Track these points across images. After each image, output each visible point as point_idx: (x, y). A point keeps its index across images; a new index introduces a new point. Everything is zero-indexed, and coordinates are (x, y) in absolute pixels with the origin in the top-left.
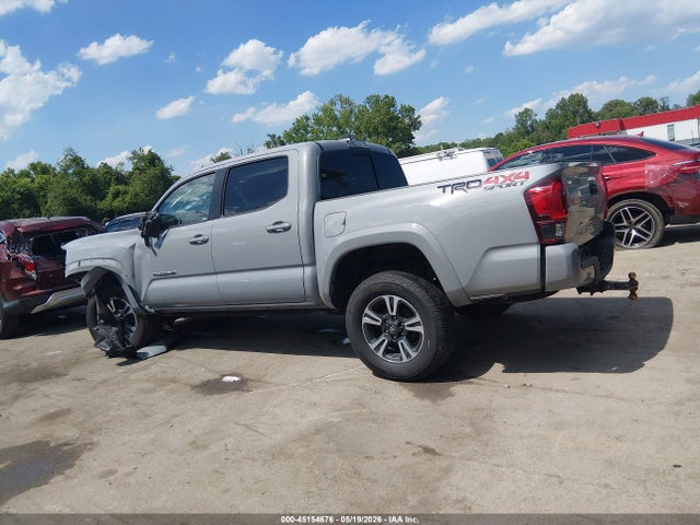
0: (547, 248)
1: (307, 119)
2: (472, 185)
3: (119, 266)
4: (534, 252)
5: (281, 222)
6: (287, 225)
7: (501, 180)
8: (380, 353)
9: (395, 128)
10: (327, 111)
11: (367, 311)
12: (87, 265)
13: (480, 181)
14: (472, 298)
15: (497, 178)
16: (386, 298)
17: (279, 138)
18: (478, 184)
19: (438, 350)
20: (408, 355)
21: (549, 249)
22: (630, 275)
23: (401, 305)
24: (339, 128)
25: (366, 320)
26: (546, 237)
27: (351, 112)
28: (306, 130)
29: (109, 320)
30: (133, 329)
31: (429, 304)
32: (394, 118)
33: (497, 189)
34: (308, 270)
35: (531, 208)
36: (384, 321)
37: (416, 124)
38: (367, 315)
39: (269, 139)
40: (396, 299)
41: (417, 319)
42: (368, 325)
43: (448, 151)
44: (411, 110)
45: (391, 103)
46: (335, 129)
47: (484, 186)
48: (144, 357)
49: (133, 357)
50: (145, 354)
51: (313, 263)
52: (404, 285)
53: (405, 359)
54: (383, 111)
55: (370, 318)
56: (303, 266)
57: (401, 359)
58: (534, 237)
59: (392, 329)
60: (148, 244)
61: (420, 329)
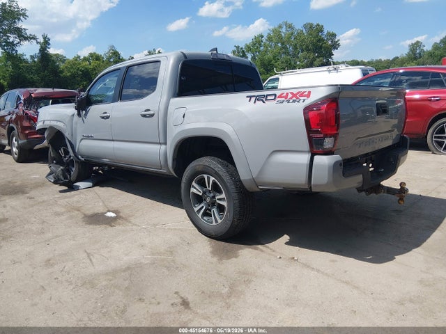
0: (315, 157)
1: (262, 37)
2: (269, 98)
3: (65, 127)
4: (305, 158)
5: (149, 110)
6: (151, 112)
7: (290, 96)
8: (200, 215)
9: (321, 47)
10: (276, 32)
11: (194, 184)
12: (48, 124)
13: (275, 95)
14: (260, 187)
15: (287, 94)
16: (205, 176)
17: (242, 48)
18: (273, 97)
19: (233, 221)
20: (216, 221)
21: (317, 158)
22: (401, 184)
23: (214, 183)
24: (283, 44)
25: (193, 190)
26: (316, 148)
27: (292, 34)
28: (260, 45)
29: (60, 162)
30: (74, 169)
31: (231, 187)
32: (321, 40)
33: (285, 103)
34: (163, 147)
35: (307, 122)
36: (204, 193)
37: (336, 46)
38: (193, 187)
39: (235, 49)
40: (212, 179)
41: (223, 196)
42: (195, 194)
43: (335, 66)
44: (334, 35)
45: (320, 29)
46: (279, 45)
47: (277, 99)
48: (77, 188)
49: (71, 187)
50: (78, 186)
51: (165, 144)
52: (216, 169)
53: (214, 223)
54: (314, 34)
55: (196, 189)
56: (160, 143)
57: (212, 223)
58: (306, 146)
59: (208, 200)
60: (79, 114)
61: (224, 203)
